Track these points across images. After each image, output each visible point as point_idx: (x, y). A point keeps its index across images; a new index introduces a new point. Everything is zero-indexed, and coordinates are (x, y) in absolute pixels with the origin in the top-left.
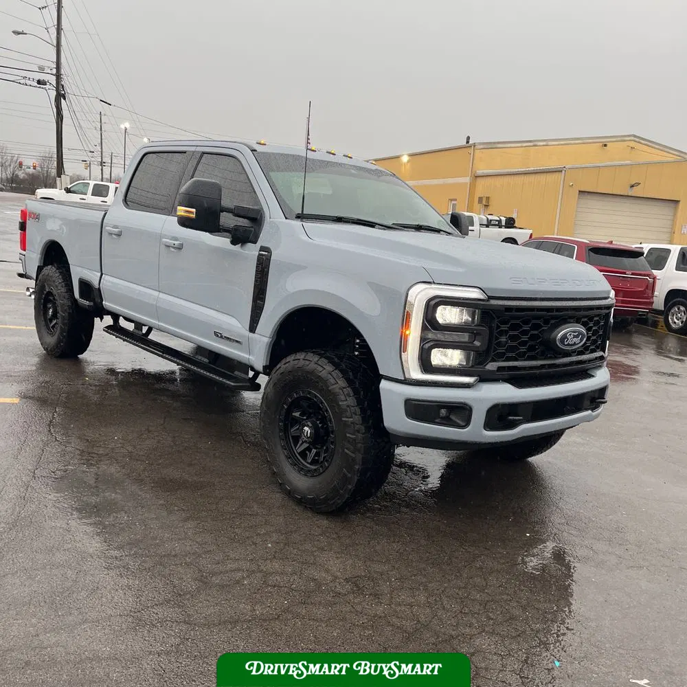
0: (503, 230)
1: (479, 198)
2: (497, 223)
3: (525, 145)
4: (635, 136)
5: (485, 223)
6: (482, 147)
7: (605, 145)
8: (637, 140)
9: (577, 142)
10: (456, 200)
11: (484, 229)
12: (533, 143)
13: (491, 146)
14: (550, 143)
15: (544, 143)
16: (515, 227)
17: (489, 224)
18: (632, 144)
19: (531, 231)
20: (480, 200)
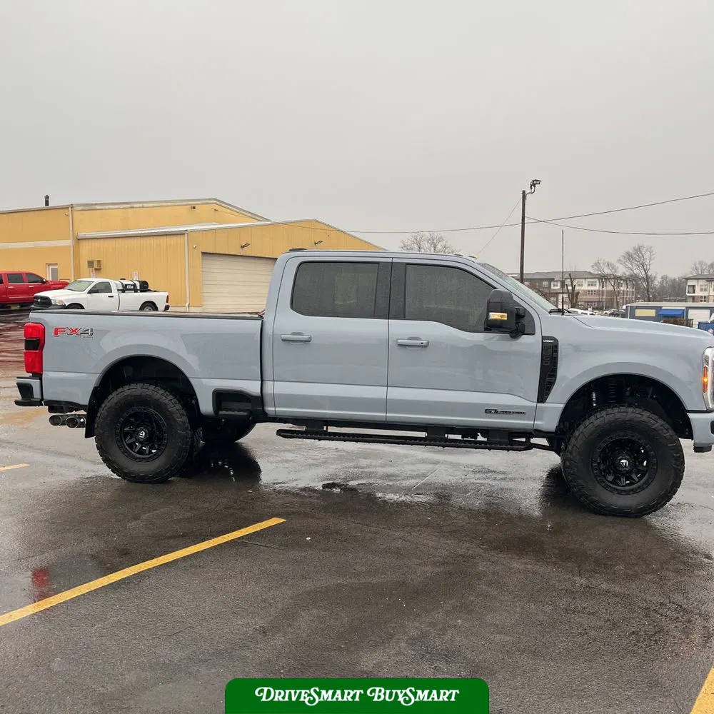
0: (139, 294)
1: (89, 262)
2: (132, 287)
3: (122, 206)
4: (216, 200)
5: (121, 288)
6: (80, 208)
7: (194, 208)
8: (218, 203)
9: (169, 204)
10: (56, 264)
11: (122, 295)
12: (129, 205)
13: (89, 207)
14: (145, 205)
15: (141, 205)
16: (150, 290)
17: (124, 289)
18: (217, 207)
19: (166, 294)
20: (91, 264)
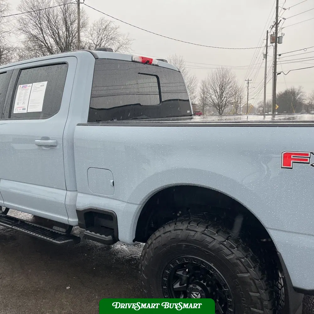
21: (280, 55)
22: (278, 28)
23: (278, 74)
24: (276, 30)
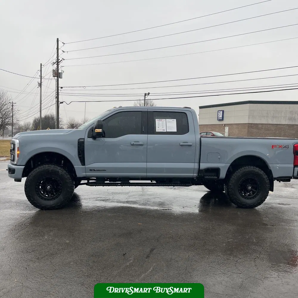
21: (62, 88)
22: (59, 66)
23: (60, 103)
24: (58, 67)
